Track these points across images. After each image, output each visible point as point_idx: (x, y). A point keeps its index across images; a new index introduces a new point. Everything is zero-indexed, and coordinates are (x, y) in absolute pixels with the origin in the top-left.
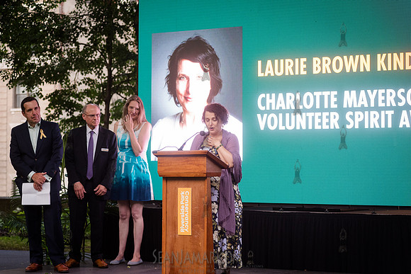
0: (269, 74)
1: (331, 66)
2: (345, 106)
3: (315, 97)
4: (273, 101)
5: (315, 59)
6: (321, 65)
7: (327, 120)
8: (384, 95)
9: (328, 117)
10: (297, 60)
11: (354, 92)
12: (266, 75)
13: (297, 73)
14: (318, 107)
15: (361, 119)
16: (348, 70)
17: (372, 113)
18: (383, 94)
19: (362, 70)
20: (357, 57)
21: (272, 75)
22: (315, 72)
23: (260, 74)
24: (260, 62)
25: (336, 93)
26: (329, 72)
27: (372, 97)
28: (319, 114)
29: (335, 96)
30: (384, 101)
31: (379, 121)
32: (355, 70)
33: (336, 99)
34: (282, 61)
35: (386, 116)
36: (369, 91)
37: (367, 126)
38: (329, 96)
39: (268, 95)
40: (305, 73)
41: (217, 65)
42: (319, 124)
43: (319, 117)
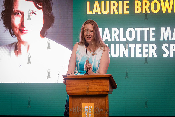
1: (150, 8)
2: (162, 39)
3: (136, 32)
5: (136, 2)
6: (141, 7)
7: (147, 50)
9: (148, 48)
10: (121, 2)
12: (94, 13)
13: (121, 12)
14: (139, 39)
16: (164, 11)
20: (172, 1)
21: (99, 13)
22: (136, 12)
23: (89, 12)
24: (88, 3)
25: (154, 29)
26: (148, 12)
29: (153, 31)
32: (170, 11)
33: (154, 34)
38: (148, 32)
40: (128, 12)
42: (140, 53)
43: (140, 48)
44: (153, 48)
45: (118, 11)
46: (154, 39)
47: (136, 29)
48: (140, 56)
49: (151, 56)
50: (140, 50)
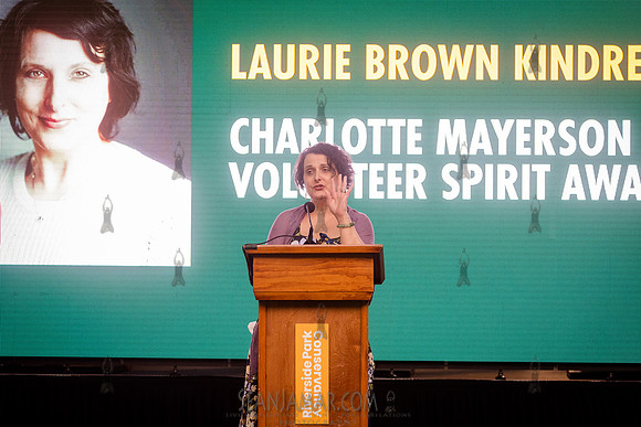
0: (260, 76)
1: (408, 65)
2: (440, 151)
3: (370, 130)
4: (269, 134)
5: (370, 48)
6: (385, 62)
7: (399, 181)
8: (530, 130)
9: (401, 174)
10: (327, 48)
11: (460, 124)
12: (252, 76)
13: (327, 76)
14: (377, 150)
15: (477, 180)
16: (448, 76)
17: (502, 168)
18: (527, 130)
19: (480, 76)
20: (469, 48)
21: (267, 76)
22: (370, 75)
23: (237, 74)
24: (236, 48)
25: (419, 123)
26: (404, 76)
27: (503, 135)
28: (380, 167)
29: (418, 130)
30: (530, 144)
31: (518, 185)
32: (463, 76)
33: (419, 137)
34: (291, 48)
35: (533, 175)
36: (496, 123)
37: (489, 196)
38: (404, 130)
39: (256, 122)
40: (347, 76)
41: (128, 48)
42: (380, 188)
43: (380, 174)
44: (416, 174)
45: (321, 72)
46: (419, 151)
47: (371, 122)
48: (380, 195)
49: (410, 196)
50: (380, 181)
